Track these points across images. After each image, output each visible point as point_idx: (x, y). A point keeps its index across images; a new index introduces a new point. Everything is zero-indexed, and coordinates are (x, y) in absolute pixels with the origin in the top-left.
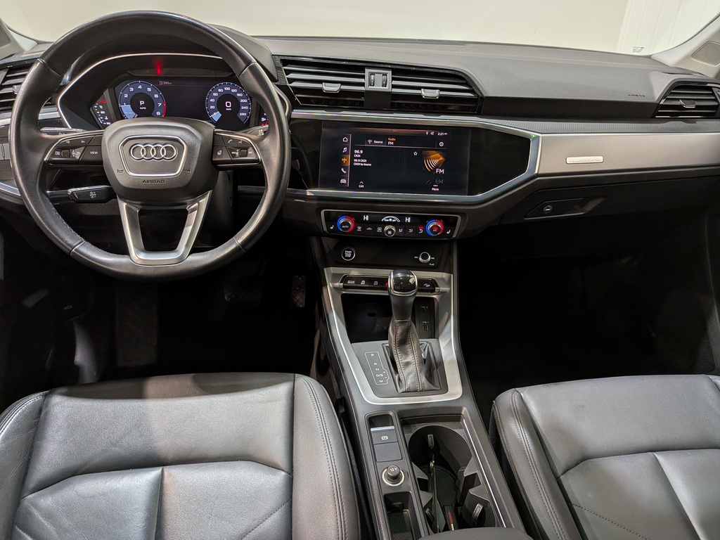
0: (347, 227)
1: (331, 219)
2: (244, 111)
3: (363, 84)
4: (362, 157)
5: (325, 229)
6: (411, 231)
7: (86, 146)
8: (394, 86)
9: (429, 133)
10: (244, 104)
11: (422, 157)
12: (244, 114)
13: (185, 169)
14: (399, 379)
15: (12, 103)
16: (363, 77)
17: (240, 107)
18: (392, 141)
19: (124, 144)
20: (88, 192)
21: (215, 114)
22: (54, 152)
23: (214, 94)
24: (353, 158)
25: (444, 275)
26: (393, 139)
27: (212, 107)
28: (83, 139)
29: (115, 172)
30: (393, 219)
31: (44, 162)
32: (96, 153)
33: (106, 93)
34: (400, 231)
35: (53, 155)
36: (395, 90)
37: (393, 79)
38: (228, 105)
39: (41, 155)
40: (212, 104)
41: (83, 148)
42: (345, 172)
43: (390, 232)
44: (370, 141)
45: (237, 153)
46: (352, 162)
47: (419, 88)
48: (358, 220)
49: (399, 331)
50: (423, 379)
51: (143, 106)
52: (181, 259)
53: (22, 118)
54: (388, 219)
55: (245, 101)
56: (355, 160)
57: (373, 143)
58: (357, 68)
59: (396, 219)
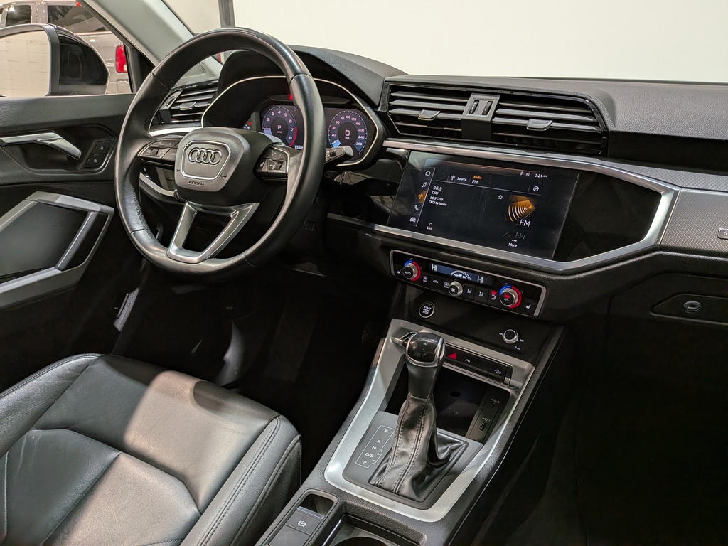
0: (410, 273)
1: (400, 260)
2: (360, 141)
3: (461, 112)
4: (440, 195)
5: (393, 273)
6: (481, 294)
7: (171, 147)
9: (524, 173)
10: (362, 133)
11: (508, 202)
12: (360, 144)
13: (221, 178)
14: (384, 470)
16: (465, 104)
17: (357, 136)
18: (477, 180)
19: (186, 147)
21: (335, 142)
23: (337, 122)
24: (430, 195)
25: (526, 365)
26: (479, 178)
27: (333, 135)
28: (171, 142)
30: (463, 275)
31: (138, 157)
33: (254, 117)
34: (470, 291)
35: (145, 152)
36: (497, 120)
37: (499, 107)
38: (348, 133)
40: (334, 131)
41: (168, 149)
42: (417, 210)
43: (453, 290)
44: (453, 177)
45: (274, 166)
47: (527, 118)
48: (426, 269)
49: (409, 411)
50: (407, 482)
51: (280, 130)
52: (200, 261)
54: (458, 274)
55: (363, 130)
56: (432, 198)
57: (455, 180)
58: (463, 93)
59: (466, 276)
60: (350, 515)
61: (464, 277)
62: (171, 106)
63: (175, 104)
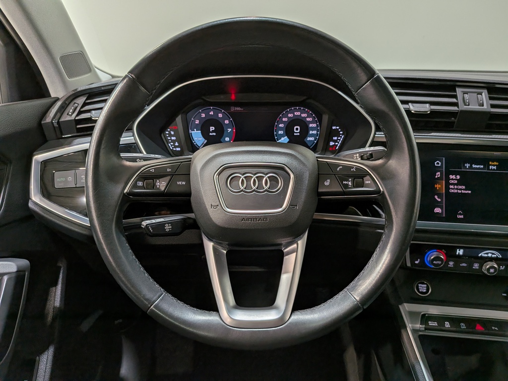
0: (440, 262)
2: (312, 135)
3: (456, 104)
4: (460, 183)
5: (409, 264)
7: (172, 175)
8: (493, 106)
10: (313, 129)
12: (312, 139)
13: (292, 204)
15: (92, 128)
16: (455, 97)
17: (308, 132)
18: (494, 165)
21: (283, 139)
22: (136, 183)
23: (284, 119)
26: (495, 163)
27: (280, 132)
28: (169, 167)
29: (208, 207)
30: (493, 254)
31: (124, 194)
32: (184, 183)
33: (179, 119)
34: (502, 268)
35: (135, 186)
36: (494, 110)
37: (490, 98)
38: (297, 130)
39: (120, 187)
40: (281, 129)
41: (169, 178)
42: (439, 200)
43: (491, 270)
44: (467, 165)
45: (350, 183)
46: (447, 188)
51: (213, 132)
53: (103, 142)
54: (487, 254)
55: (314, 125)
56: (451, 187)
57: (471, 167)
58: (446, 86)
59: (496, 255)
61: (493, 256)
62: (77, 115)
63: (80, 113)
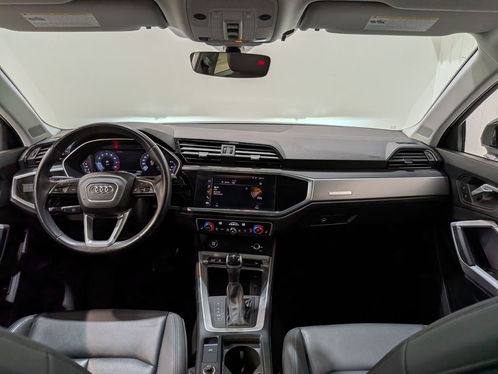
0: (210, 228)
1: (202, 223)
3: (220, 153)
4: (218, 190)
5: (198, 229)
6: (245, 231)
7: (70, 186)
8: (236, 154)
9: (254, 178)
11: (250, 191)
13: (116, 198)
14: (229, 318)
15: (39, 163)
16: (220, 149)
19: (87, 186)
20: (71, 208)
21: (145, 167)
22: (54, 189)
23: (145, 157)
24: (213, 191)
25: (267, 257)
26: (235, 181)
27: (143, 164)
28: (69, 183)
29: (82, 199)
30: (235, 224)
31: (49, 194)
32: (75, 190)
33: (89, 157)
34: (239, 231)
35: (54, 191)
36: (236, 155)
37: (236, 150)
38: (152, 162)
39: (48, 191)
40: (144, 162)
42: (208, 198)
43: (233, 232)
44: (222, 182)
45: (144, 190)
46: (213, 193)
47: (250, 154)
48: (216, 224)
49: (232, 289)
50: (242, 319)
51: (108, 163)
52: (110, 245)
53: (42, 171)
54: (233, 224)
57: (224, 183)
58: (217, 144)
59: (237, 224)
60: (226, 340)
62: (36, 157)
63: (37, 156)
